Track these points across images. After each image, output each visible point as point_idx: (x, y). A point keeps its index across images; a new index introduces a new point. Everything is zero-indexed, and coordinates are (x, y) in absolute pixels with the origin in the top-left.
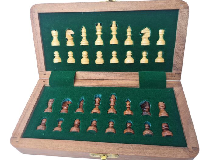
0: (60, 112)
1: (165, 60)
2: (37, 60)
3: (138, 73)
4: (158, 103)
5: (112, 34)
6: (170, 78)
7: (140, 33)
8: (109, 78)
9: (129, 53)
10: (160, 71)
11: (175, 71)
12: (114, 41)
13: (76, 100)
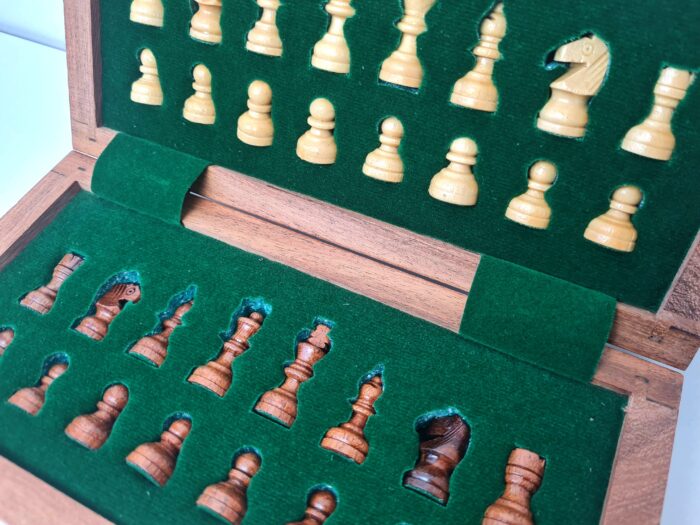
0: (74, 326)
1: (637, 242)
2: (69, 68)
3: (475, 259)
4: (514, 448)
5: (402, 27)
6: (635, 338)
7: (550, 59)
8: (338, 240)
9: (462, 150)
10: (591, 287)
11: (670, 314)
12: (401, 68)
13: (160, 295)
